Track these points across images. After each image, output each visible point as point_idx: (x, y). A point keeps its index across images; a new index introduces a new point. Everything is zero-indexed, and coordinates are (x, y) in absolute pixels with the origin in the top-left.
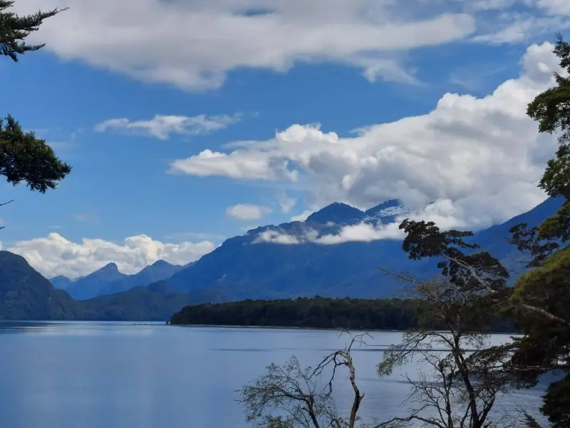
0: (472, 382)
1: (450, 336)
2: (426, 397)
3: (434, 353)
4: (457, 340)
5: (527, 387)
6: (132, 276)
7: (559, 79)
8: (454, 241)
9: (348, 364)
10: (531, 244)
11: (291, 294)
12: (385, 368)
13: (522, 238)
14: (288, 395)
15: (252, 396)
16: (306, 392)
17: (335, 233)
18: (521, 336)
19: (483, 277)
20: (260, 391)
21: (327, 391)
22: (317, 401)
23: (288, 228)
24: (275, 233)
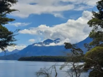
0: (77, 71)
1: (73, 63)
2: (68, 74)
3: (70, 66)
4: (74, 64)
5: (86, 72)
6: (11, 52)
7: (92, 18)
8: (73, 46)
9: (55, 68)
10: (88, 47)
11: (40, 55)
12: (61, 69)
13: (86, 46)
14: (44, 74)
15: (37, 74)
16: (47, 73)
17: (48, 44)
18: (85, 63)
19: (79, 52)
20: (39, 73)
21: (51, 73)
22: (49, 75)
23: (40, 43)
24: (38, 44)
